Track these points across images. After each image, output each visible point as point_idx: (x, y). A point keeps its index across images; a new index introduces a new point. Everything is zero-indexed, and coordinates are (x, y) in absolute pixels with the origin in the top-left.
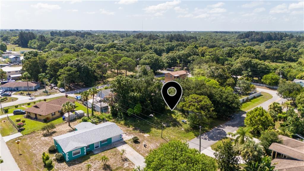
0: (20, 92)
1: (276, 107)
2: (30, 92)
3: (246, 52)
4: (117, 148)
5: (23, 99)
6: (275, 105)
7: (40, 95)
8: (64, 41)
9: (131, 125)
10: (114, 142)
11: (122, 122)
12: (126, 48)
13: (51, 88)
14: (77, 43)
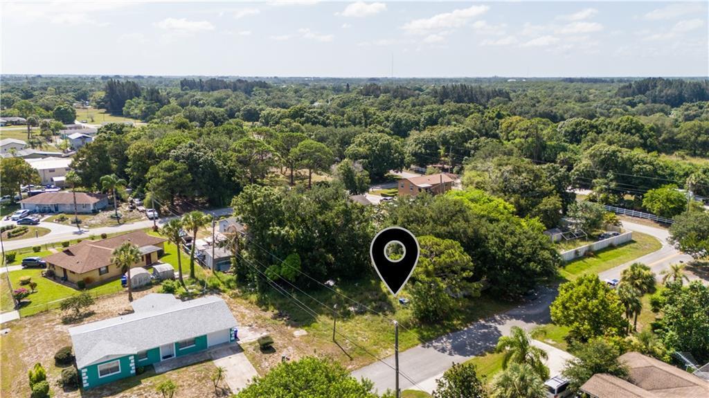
0: (58, 216)
1: (639, 276)
2: (80, 217)
3: (617, 129)
4: (214, 361)
5: (62, 232)
6: (636, 272)
7: (103, 224)
8: (201, 102)
9: (273, 304)
10: (213, 347)
11: (254, 298)
12: (328, 118)
13: (131, 208)
14: (227, 105)
